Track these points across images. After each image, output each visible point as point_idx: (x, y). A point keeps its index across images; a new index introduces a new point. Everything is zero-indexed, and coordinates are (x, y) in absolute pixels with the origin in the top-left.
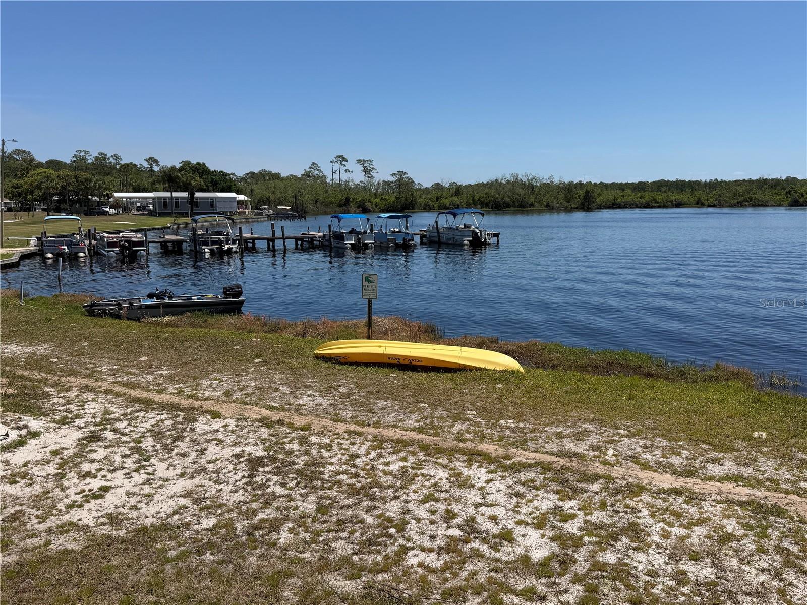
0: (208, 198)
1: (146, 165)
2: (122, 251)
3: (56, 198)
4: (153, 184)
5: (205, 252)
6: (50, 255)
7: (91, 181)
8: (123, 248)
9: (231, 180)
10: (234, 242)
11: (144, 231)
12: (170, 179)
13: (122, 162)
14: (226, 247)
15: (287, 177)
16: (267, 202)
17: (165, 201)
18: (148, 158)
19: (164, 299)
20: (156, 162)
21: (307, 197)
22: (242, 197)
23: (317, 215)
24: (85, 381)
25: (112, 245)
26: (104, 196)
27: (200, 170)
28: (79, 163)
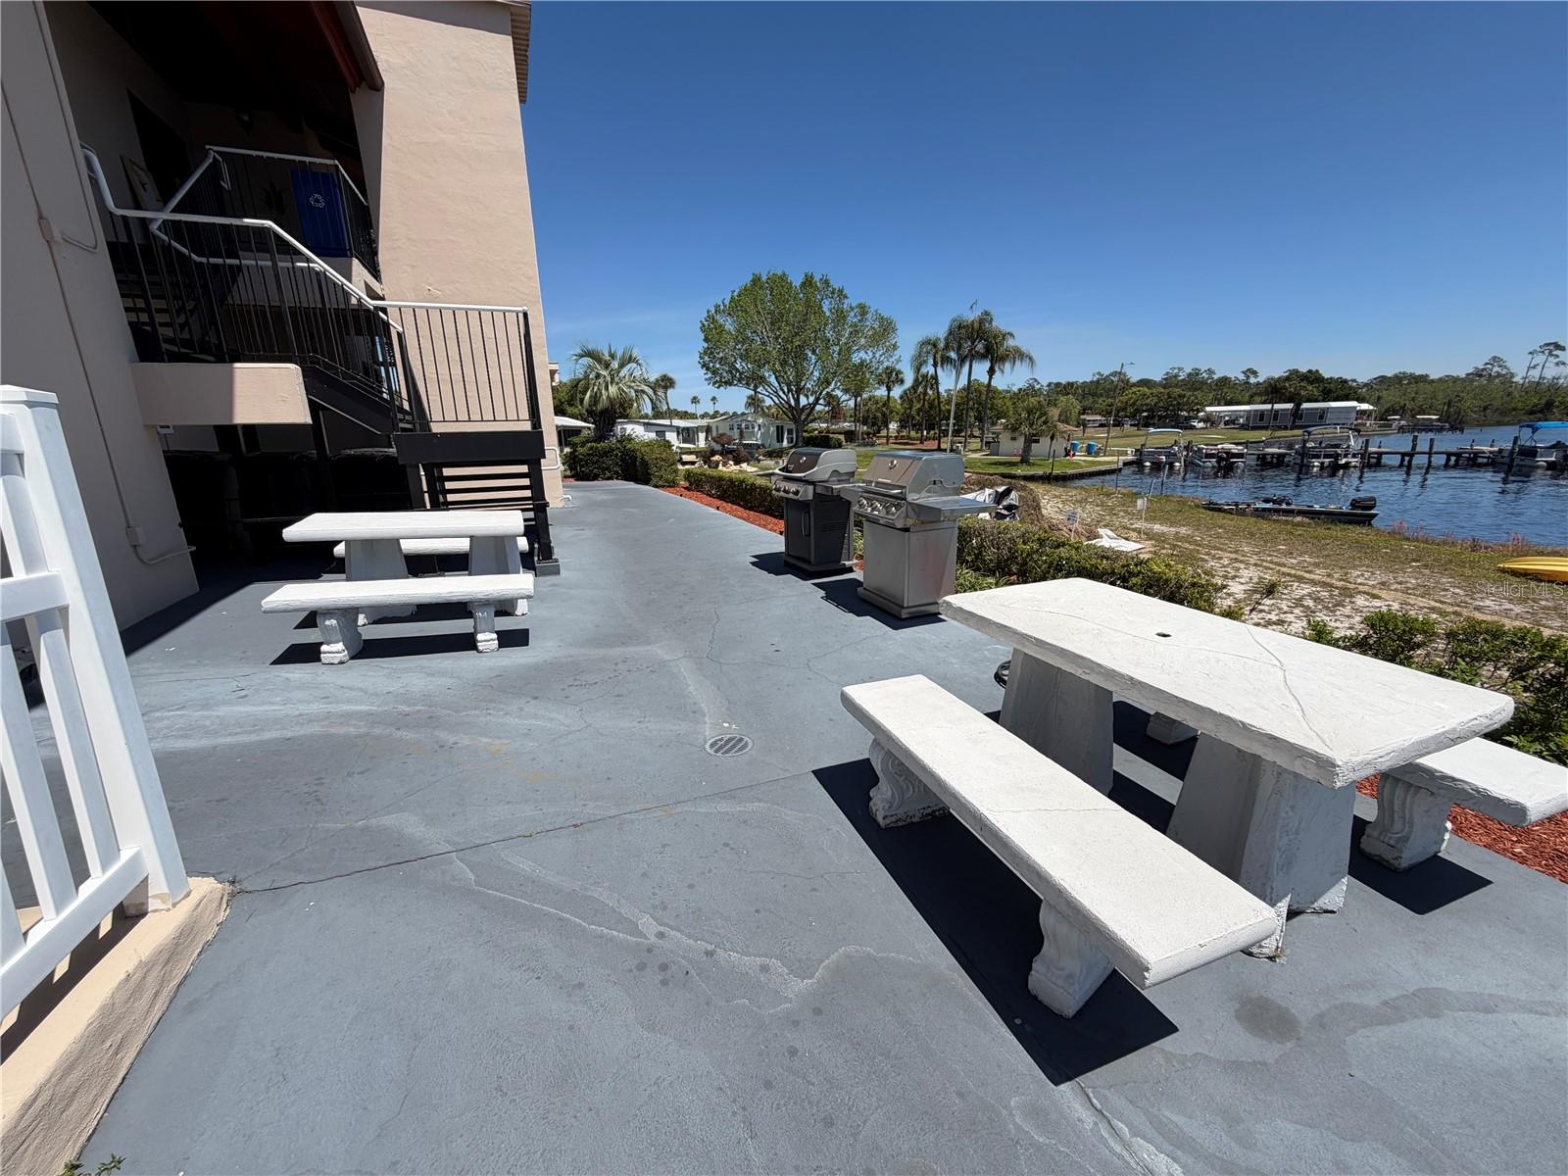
0: (1317, 409)
1: (1242, 377)
2: (1218, 462)
3: (1145, 414)
4: (1252, 396)
5: (1314, 466)
6: (1148, 464)
7: (1184, 396)
8: (1220, 459)
9: (1351, 388)
10: (1354, 456)
11: (1246, 444)
12: (1274, 390)
13: (1216, 377)
14: (1344, 461)
15: (1440, 379)
16: (1402, 411)
17: (1262, 415)
18: (1245, 369)
19: (1281, 505)
20: (1255, 373)
21: (1469, 404)
22: (1365, 406)
23: (1482, 426)
24: (1233, 556)
25: (1209, 456)
26: (1194, 411)
27: (1313, 377)
28: (1170, 381)
